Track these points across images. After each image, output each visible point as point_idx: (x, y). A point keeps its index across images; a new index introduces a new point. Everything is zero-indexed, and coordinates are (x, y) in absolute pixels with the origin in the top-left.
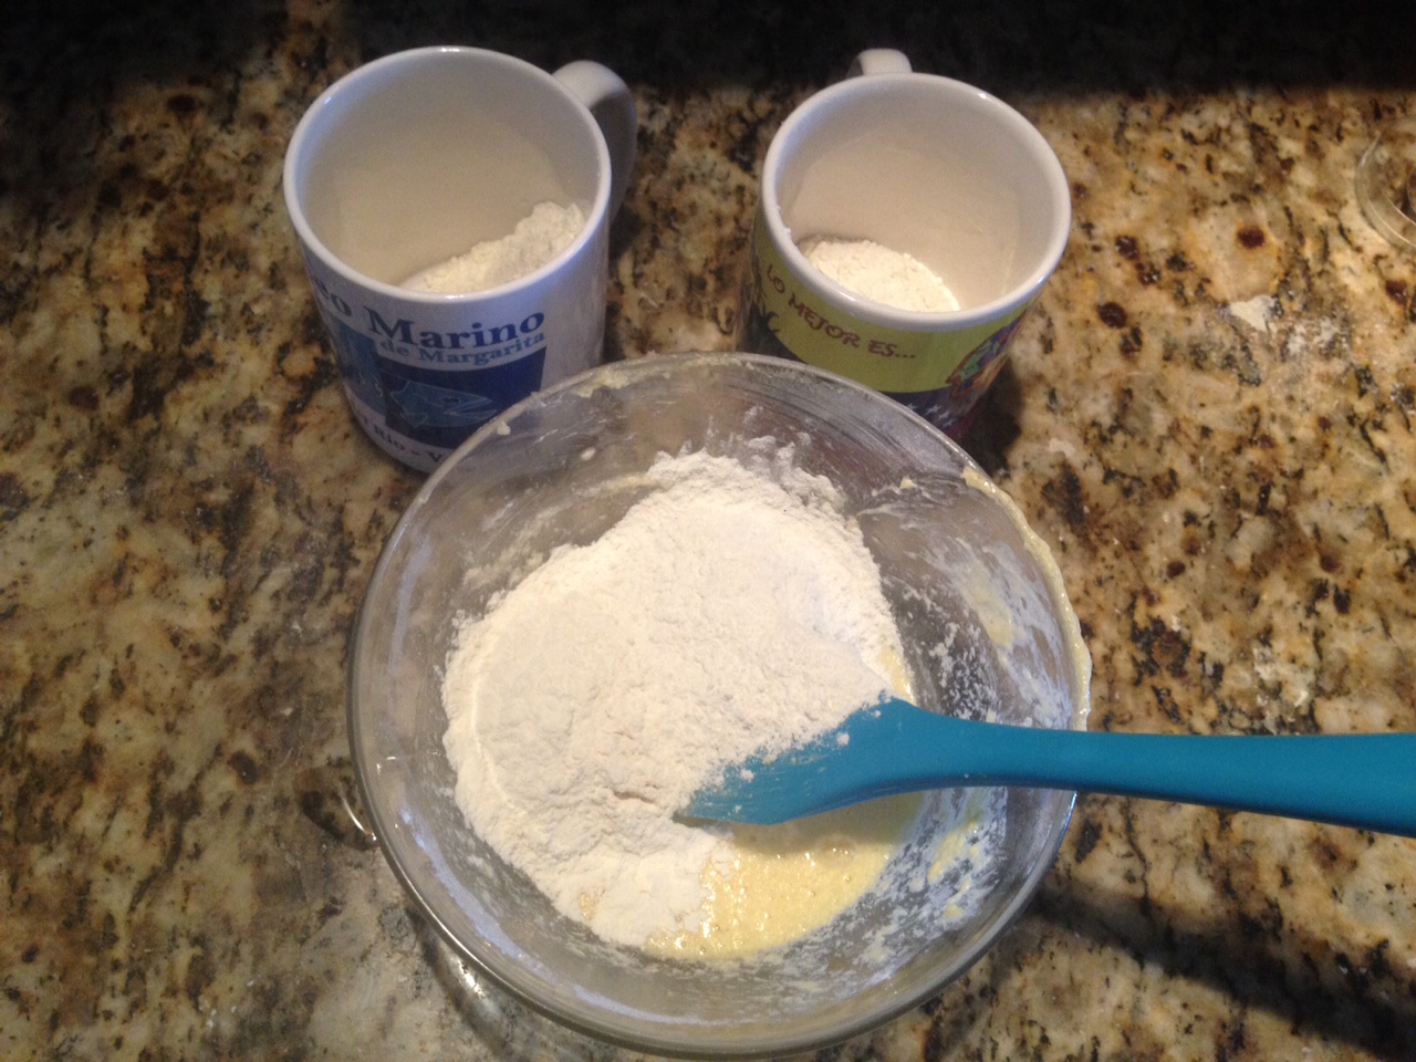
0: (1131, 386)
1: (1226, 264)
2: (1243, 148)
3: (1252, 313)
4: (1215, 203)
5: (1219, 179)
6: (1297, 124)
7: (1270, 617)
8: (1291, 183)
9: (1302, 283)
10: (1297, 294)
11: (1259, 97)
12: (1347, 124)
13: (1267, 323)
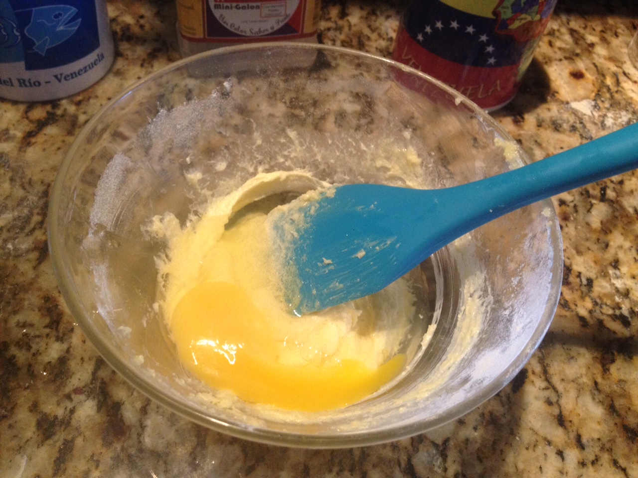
0: (521, 138)
1: (565, 86)
2: (567, 38)
3: (584, 107)
4: (556, 60)
5: (556, 50)
6: (594, 30)
7: (616, 254)
8: (594, 53)
9: (608, 95)
10: (606, 100)
11: (572, 18)
12: (619, 31)
13: (592, 112)
